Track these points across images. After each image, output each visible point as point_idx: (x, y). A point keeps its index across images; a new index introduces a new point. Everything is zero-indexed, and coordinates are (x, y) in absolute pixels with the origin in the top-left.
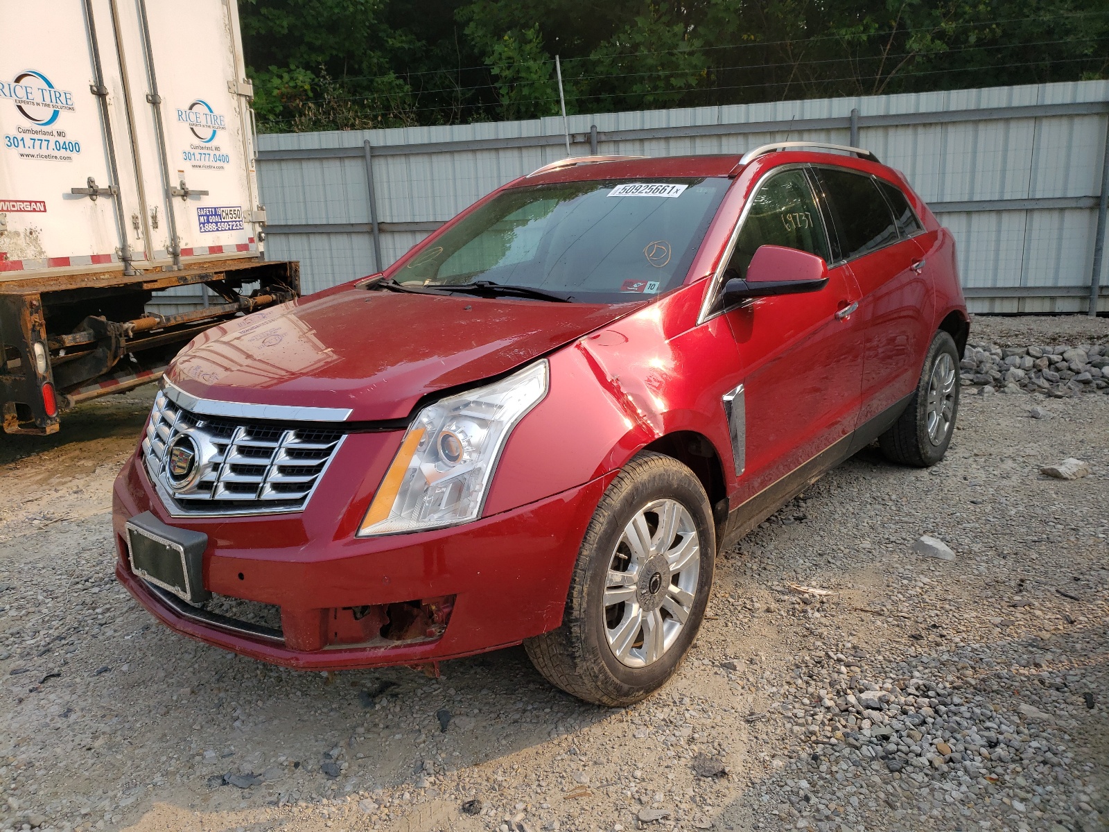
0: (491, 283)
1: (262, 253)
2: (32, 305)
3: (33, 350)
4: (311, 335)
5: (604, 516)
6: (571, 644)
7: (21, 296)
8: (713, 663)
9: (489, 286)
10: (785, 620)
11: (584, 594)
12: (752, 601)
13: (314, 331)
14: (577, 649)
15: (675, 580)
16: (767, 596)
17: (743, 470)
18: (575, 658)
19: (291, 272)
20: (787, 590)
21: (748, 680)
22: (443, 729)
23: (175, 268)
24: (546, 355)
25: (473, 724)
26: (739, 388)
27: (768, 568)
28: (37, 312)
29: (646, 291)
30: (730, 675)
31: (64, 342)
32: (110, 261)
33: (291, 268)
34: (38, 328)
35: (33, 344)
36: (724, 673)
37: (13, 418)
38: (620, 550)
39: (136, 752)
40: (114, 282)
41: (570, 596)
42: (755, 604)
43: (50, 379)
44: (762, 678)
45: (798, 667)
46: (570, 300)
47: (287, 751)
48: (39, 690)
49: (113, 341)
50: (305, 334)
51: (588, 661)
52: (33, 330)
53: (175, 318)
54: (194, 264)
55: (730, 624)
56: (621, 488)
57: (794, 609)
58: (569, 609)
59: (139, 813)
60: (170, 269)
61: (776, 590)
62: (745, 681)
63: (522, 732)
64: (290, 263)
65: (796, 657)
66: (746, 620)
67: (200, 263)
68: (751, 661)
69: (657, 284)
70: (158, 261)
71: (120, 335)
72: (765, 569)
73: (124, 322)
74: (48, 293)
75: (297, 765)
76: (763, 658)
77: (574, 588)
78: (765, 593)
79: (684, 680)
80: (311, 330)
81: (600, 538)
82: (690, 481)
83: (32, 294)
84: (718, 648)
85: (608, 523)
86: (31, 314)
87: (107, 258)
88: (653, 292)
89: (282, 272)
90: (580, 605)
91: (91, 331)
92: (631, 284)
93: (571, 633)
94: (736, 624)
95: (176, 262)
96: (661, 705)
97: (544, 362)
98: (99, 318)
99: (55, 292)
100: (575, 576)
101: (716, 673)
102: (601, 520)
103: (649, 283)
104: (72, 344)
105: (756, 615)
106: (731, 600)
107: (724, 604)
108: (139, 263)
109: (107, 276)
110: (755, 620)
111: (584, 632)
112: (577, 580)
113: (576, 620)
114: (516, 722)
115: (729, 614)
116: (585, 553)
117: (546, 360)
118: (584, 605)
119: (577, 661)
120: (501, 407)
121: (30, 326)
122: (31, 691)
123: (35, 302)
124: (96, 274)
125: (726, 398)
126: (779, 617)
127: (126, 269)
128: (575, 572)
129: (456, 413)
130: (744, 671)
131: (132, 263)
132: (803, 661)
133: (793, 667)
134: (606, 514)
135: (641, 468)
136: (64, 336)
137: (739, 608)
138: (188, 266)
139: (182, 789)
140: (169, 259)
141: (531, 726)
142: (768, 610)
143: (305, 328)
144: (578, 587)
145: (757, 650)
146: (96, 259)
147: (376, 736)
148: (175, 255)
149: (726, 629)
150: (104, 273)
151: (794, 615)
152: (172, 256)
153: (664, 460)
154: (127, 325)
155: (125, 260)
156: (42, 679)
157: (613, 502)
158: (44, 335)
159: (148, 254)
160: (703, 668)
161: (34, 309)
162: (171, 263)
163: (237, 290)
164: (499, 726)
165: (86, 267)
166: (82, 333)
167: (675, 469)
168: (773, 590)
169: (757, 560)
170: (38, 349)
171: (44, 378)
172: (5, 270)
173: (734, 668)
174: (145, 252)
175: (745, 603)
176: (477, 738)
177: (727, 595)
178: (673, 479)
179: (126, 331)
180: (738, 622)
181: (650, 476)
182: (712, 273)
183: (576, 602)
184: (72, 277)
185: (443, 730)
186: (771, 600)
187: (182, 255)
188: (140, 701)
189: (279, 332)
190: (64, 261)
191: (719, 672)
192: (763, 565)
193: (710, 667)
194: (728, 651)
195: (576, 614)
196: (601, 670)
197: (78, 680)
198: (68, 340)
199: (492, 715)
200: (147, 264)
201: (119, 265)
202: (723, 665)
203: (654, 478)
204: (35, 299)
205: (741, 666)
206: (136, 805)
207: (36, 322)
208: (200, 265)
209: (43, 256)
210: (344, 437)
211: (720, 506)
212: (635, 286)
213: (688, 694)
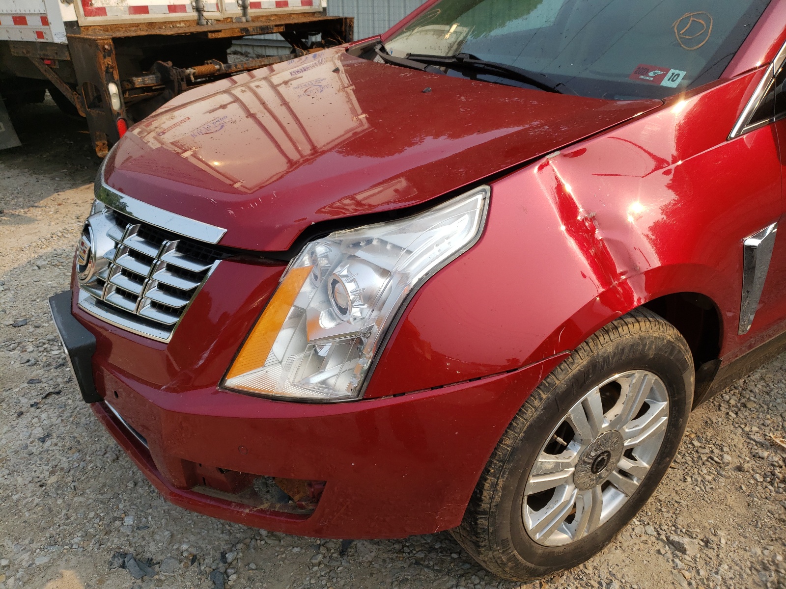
0: (472, 57)
1: (324, 9)
2: (104, 49)
3: (108, 89)
4: (350, 90)
5: (541, 399)
6: (476, 534)
7: (94, 40)
8: (659, 534)
9: (468, 60)
10: (759, 488)
11: (498, 488)
12: (722, 450)
13: (353, 87)
14: (482, 539)
15: (629, 454)
16: (741, 446)
17: (749, 327)
18: (479, 546)
19: (346, 26)
20: (767, 443)
21: (698, 572)
22: (343, 551)
23: (244, 19)
24: (490, 180)
25: (373, 554)
26: (771, 229)
27: (749, 405)
28: (109, 56)
29: (666, 83)
30: (677, 560)
31: (134, 83)
32: (185, 11)
33: (346, 24)
34: (111, 70)
35: (108, 84)
36: (669, 555)
37: (104, 144)
38: (558, 433)
39: (75, 499)
40: (187, 30)
41: (480, 487)
42: (725, 456)
43: (124, 115)
44: (717, 573)
45: (766, 568)
46: (558, 88)
47: (192, 538)
48: (39, 406)
49: (176, 84)
50: (344, 88)
51: (494, 551)
52: (107, 72)
53: (236, 66)
54: (262, 16)
55: (689, 479)
56: (573, 363)
57: (773, 474)
58: (476, 499)
59: (44, 579)
60: (239, 20)
61: (754, 441)
62: (694, 573)
63: (420, 580)
64: (346, 18)
65: (766, 552)
66: (709, 478)
67: (267, 16)
68: (707, 542)
69: (682, 74)
70: (229, 12)
71: (182, 80)
72: (745, 406)
73: (187, 69)
74: (120, 39)
75: (194, 559)
76: (723, 541)
77: (486, 479)
78: (738, 440)
79: (619, 551)
80: (351, 85)
81: (530, 426)
82: (673, 348)
83: (105, 39)
84: (668, 512)
85: (545, 408)
86: (105, 57)
87: (182, 8)
88: (674, 85)
89: (339, 27)
90: (492, 498)
91: (159, 75)
92: (645, 71)
93: (476, 524)
94: (696, 480)
95: (245, 14)
96: (583, 582)
97: (484, 190)
98: (165, 64)
99: (127, 38)
100: (490, 466)
101: (659, 552)
102: (537, 403)
103: (672, 71)
104: (141, 86)
105: (724, 473)
106: (696, 443)
107: (687, 448)
108: (211, 14)
109: (182, 25)
110: (722, 480)
111: (493, 525)
112: (492, 471)
113: (485, 512)
114: (417, 563)
115: (690, 463)
116: (508, 441)
117: (487, 187)
118: (497, 499)
119: (482, 550)
120: (409, 252)
121: (103, 68)
122: (32, 406)
123: (106, 47)
124: (173, 23)
125: (751, 241)
126: (752, 482)
127: (199, 19)
128: (491, 462)
129: (351, 252)
130: (695, 556)
131: (205, 14)
132: (773, 561)
133: (758, 567)
134: (544, 396)
135: (606, 337)
136: (134, 79)
137: (704, 458)
138: (256, 18)
139: (88, 560)
140: (239, 11)
141: (432, 575)
142: (739, 469)
143: (346, 81)
144: (490, 479)
145: (716, 527)
146: (172, 8)
147: (277, 542)
148: (244, 7)
149: (683, 485)
150: (180, 22)
151: (772, 484)
152: (242, 8)
153: (642, 324)
154: (190, 71)
155: (199, 10)
156: (44, 395)
157: (557, 382)
158: (116, 76)
159: (219, 7)
160: (644, 538)
161: (107, 53)
162: (241, 15)
163: (304, 40)
164: (399, 564)
165: (164, 16)
166: (151, 76)
167: (656, 335)
168: (751, 439)
169: (737, 391)
170: (113, 88)
171: (119, 114)
172: (90, 16)
173: (684, 551)
174: (217, 4)
175: (712, 452)
176: (372, 574)
177: (693, 436)
178: (650, 348)
179: (189, 75)
180: (699, 479)
181: (617, 347)
182: (767, 64)
183: (486, 495)
184: (151, 25)
185: (342, 553)
186: (745, 451)
187: (251, 8)
188: (103, 439)
189: (323, 83)
190: (144, 10)
191: (663, 552)
192: (743, 400)
193: (653, 539)
194: (681, 522)
195: (485, 506)
196: (513, 558)
197: (70, 402)
198: (138, 81)
199: (397, 546)
200: (218, 15)
201: (193, 15)
202: (670, 542)
203: (623, 350)
204: (107, 44)
205: (692, 547)
206: (47, 567)
207: (108, 64)
208: (268, 17)
209: (124, 4)
210: (217, 262)
211: (707, 366)
212: (651, 74)
213: (619, 575)
